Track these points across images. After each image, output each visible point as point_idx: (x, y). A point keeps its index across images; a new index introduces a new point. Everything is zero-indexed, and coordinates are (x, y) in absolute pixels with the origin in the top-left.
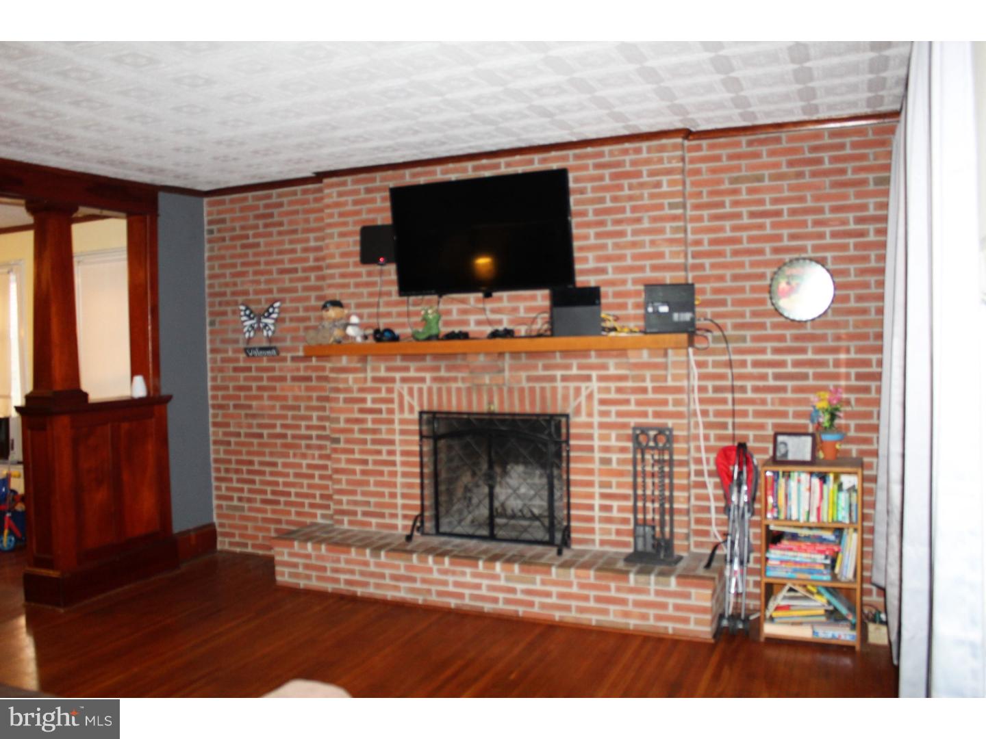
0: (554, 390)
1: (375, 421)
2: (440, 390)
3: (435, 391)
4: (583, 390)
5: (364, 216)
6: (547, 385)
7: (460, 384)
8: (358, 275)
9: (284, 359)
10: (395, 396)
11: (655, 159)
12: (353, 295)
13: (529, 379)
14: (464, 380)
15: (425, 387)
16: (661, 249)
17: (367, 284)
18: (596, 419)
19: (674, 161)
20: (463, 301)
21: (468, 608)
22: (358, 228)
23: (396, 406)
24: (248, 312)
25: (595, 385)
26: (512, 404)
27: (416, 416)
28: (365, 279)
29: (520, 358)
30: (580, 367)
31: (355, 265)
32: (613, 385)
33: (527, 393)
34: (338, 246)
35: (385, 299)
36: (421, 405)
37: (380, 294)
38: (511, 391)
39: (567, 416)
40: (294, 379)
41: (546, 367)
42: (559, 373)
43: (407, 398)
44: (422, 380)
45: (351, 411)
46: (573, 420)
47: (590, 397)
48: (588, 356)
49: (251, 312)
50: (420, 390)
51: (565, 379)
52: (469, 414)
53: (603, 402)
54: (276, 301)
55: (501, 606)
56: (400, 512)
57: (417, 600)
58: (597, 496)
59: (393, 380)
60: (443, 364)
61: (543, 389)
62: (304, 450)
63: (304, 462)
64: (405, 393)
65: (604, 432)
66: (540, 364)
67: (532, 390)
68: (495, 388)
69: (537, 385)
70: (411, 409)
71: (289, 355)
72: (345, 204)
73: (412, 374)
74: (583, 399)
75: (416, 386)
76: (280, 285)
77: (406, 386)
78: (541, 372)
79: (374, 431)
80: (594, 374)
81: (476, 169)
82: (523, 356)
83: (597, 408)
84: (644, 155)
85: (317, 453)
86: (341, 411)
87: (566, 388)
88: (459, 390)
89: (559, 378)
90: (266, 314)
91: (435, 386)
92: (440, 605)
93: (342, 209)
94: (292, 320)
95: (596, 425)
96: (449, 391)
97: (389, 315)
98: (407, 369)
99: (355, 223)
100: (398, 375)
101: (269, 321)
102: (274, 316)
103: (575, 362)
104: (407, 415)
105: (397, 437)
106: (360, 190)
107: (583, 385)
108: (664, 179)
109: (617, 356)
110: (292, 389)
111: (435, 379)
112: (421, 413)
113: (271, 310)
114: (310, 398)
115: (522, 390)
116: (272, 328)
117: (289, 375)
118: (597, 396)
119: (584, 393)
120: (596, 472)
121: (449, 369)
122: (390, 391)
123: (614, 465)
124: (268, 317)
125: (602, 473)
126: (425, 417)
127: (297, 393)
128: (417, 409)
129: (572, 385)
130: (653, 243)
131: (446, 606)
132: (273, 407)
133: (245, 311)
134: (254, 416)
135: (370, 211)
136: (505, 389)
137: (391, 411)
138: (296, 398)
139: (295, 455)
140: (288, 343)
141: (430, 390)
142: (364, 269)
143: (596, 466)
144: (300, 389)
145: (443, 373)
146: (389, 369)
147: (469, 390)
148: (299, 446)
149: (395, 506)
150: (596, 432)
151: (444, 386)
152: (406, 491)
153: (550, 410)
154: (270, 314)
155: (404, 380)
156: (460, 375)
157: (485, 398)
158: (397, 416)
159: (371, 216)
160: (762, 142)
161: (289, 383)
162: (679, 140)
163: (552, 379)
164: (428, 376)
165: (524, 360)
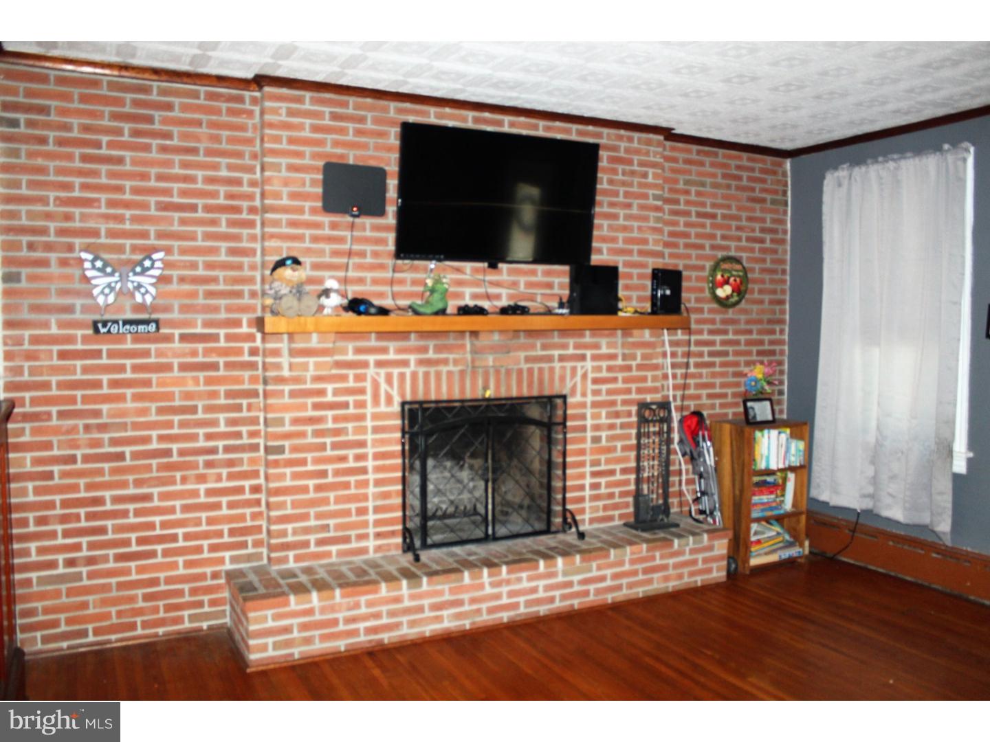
0: (552, 370)
1: (336, 419)
2: (427, 375)
3: (421, 376)
4: (579, 369)
5: (328, 149)
6: (545, 365)
7: (451, 368)
8: (317, 225)
9: (168, 339)
10: (368, 385)
11: (644, 151)
12: (308, 251)
13: (528, 359)
14: (456, 362)
15: (408, 371)
16: (646, 236)
17: (330, 239)
18: (590, 399)
19: (658, 156)
20: (458, 270)
21: (523, 617)
22: (321, 163)
23: (368, 397)
24: (99, 264)
25: (589, 364)
26: (509, 387)
27: (396, 408)
28: (327, 232)
29: (518, 337)
30: (577, 347)
31: (313, 211)
32: (604, 364)
33: (525, 374)
34: (286, 183)
35: (356, 260)
36: (402, 394)
37: (350, 254)
38: (508, 372)
39: (564, 397)
40: (184, 367)
41: (544, 347)
42: (556, 353)
43: (383, 386)
44: (405, 363)
45: (303, 407)
46: (570, 400)
47: (584, 376)
48: (583, 336)
49: (106, 264)
50: (402, 376)
51: (562, 358)
52: (462, 401)
53: (596, 381)
54: (156, 249)
55: (558, 605)
56: (371, 530)
57: (464, 625)
58: (588, 475)
59: (365, 365)
60: (431, 344)
61: (541, 370)
62: (202, 471)
63: (202, 487)
64: (382, 380)
65: (596, 410)
66: (539, 343)
67: (530, 371)
68: (492, 371)
69: (536, 366)
70: (389, 400)
71: (177, 332)
72: (300, 127)
73: (392, 356)
74: (578, 378)
75: (396, 372)
76: (163, 227)
77: (383, 371)
78: (540, 353)
79: (337, 432)
80: (589, 353)
81: (476, 120)
82: (522, 334)
83: (590, 387)
84: (635, 145)
85: (224, 472)
86: (286, 408)
87: (563, 368)
88: (450, 373)
89: (556, 358)
90: (138, 269)
91: (421, 370)
92: (491, 623)
93: (295, 134)
94: (182, 280)
95: (589, 405)
96: (438, 375)
97: (361, 281)
98: (384, 350)
99: (315, 156)
100: (371, 358)
101: (145, 280)
102: (157, 273)
103: (571, 342)
104: (383, 408)
105: (369, 437)
106: (324, 112)
107: (579, 364)
108: (651, 171)
109: (608, 336)
110: (179, 382)
111: (421, 362)
112: (403, 404)
113: (147, 263)
114: (214, 395)
115: (520, 372)
116: (153, 290)
117: (176, 362)
118: (590, 376)
119: (580, 373)
120: (588, 451)
121: (438, 349)
122: (359, 378)
123: (604, 443)
124: (143, 273)
125: (593, 451)
126: (407, 407)
127: (191, 388)
128: (397, 400)
129: (569, 365)
130: (640, 228)
131: (498, 622)
132: (144, 412)
133: (93, 261)
134: (103, 428)
135: (336, 144)
136: (503, 371)
137: (361, 405)
138: (188, 396)
139: (184, 480)
140: (175, 315)
141: (414, 375)
142: (326, 219)
143: (588, 445)
144: (196, 383)
145: (431, 355)
146: (358, 351)
147: (462, 373)
148: (194, 466)
149: (365, 524)
150: (589, 412)
151: (432, 370)
152: (380, 503)
153: (547, 392)
154: (145, 270)
155: (379, 364)
156: (451, 356)
157: (480, 382)
158: (369, 410)
159: (339, 151)
160: (707, 154)
161: (176, 373)
162: (661, 138)
163: (550, 359)
164: (412, 358)
165: (523, 340)
